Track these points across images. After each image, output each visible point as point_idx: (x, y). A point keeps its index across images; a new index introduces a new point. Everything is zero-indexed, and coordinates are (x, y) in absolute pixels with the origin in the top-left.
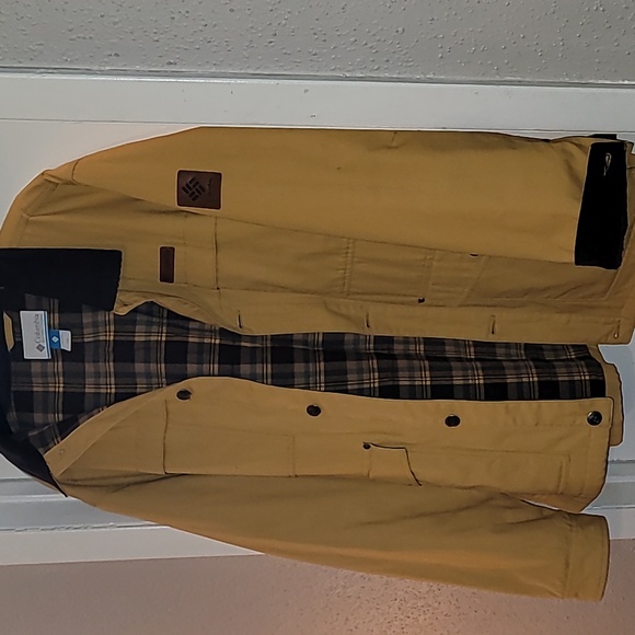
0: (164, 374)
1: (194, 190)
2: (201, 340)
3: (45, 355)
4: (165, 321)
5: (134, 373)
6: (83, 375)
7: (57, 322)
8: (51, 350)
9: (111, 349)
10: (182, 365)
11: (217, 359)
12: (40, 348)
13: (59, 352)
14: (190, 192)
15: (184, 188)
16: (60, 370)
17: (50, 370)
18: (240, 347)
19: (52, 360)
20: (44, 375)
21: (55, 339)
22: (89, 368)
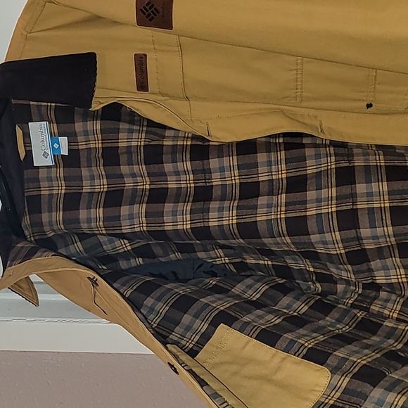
0: (146, 175)
1: (150, 11)
2: (175, 143)
3: (49, 162)
4: (145, 129)
5: (121, 174)
6: (80, 178)
7: (56, 131)
8: (54, 156)
9: (100, 155)
10: (160, 165)
11: (188, 156)
12: (45, 155)
13: (60, 157)
14: (147, 13)
15: (141, 10)
16: (62, 175)
17: (53, 175)
18: (209, 145)
19: (56, 166)
20: (50, 179)
21: (56, 146)
22: (85, 172)
